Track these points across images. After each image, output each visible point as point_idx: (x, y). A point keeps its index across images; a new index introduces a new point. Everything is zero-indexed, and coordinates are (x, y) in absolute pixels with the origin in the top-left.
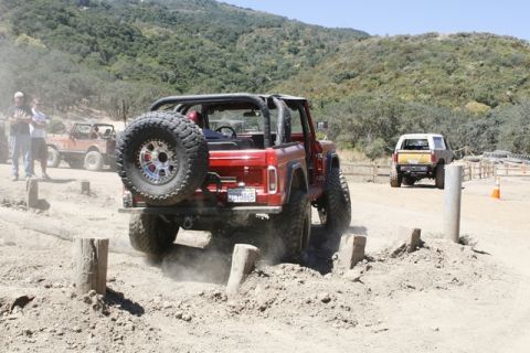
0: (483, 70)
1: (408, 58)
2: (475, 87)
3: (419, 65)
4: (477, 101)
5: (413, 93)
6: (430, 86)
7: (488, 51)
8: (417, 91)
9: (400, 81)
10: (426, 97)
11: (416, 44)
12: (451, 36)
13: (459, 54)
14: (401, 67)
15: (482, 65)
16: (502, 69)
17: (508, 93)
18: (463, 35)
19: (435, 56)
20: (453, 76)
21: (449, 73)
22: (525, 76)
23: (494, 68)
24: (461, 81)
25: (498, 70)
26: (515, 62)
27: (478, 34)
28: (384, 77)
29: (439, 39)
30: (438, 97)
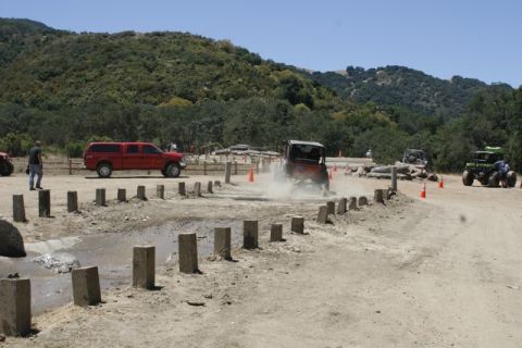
0: (180, 67)
1: (110, 57)
2: (175, 83)
3: (121, 62)
4: (179, 96)
5: (119, 90)
6: (133, 83)
7: (183, 50)
8: (123, 88)
9: (105, 79)
10: (131, 93)
11: (116, 42)
12: (147, 35)
13: (157, 52)
14: (105, 65)
15: (179, 63)
16: (197, 67)
17: (206, 88)
18: (158, 34)
19: (135, 54)
20: (154, 73)
21: (151, 71)
22: (218, 73)
23: (190, 66)
24: (162, 78)
25: (193, 68)
26: (207, 61)
27: (171, 33)
28: (90, 75)
29: (136, 37)
30: (144, 94)
